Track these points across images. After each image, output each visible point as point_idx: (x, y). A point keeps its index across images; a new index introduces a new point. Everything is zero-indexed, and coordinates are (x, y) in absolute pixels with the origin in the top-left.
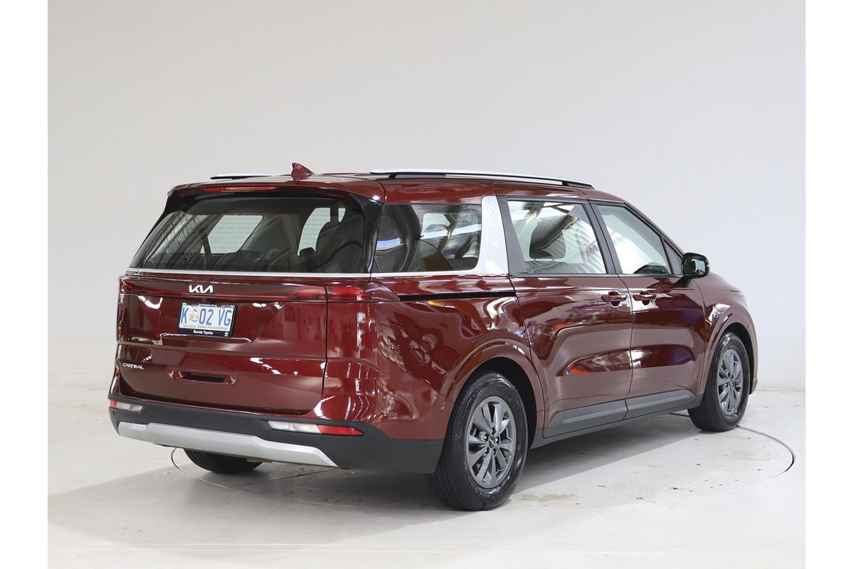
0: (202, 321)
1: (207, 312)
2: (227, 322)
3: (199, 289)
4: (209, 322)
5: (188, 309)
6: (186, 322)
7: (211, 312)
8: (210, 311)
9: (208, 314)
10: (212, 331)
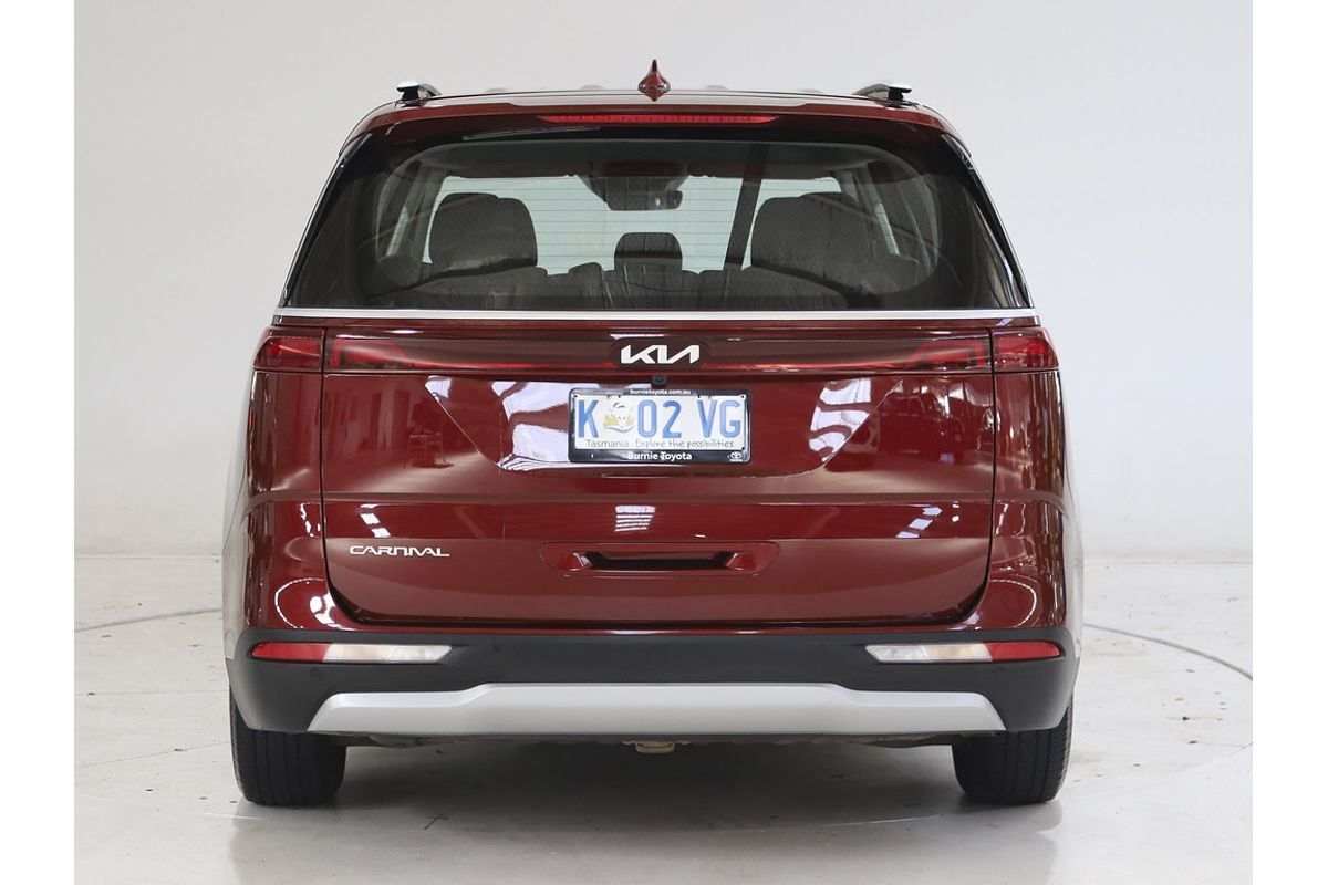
0: (648, 427)
1: (660, 408)
2: (730, 429)
3: (654, 355)
4: (672, 430)
5: (595, 403)
6: (596, 435)
7: (673, 409)
8: (668, 404)
9: (664, 414)
10: (687, 452)
